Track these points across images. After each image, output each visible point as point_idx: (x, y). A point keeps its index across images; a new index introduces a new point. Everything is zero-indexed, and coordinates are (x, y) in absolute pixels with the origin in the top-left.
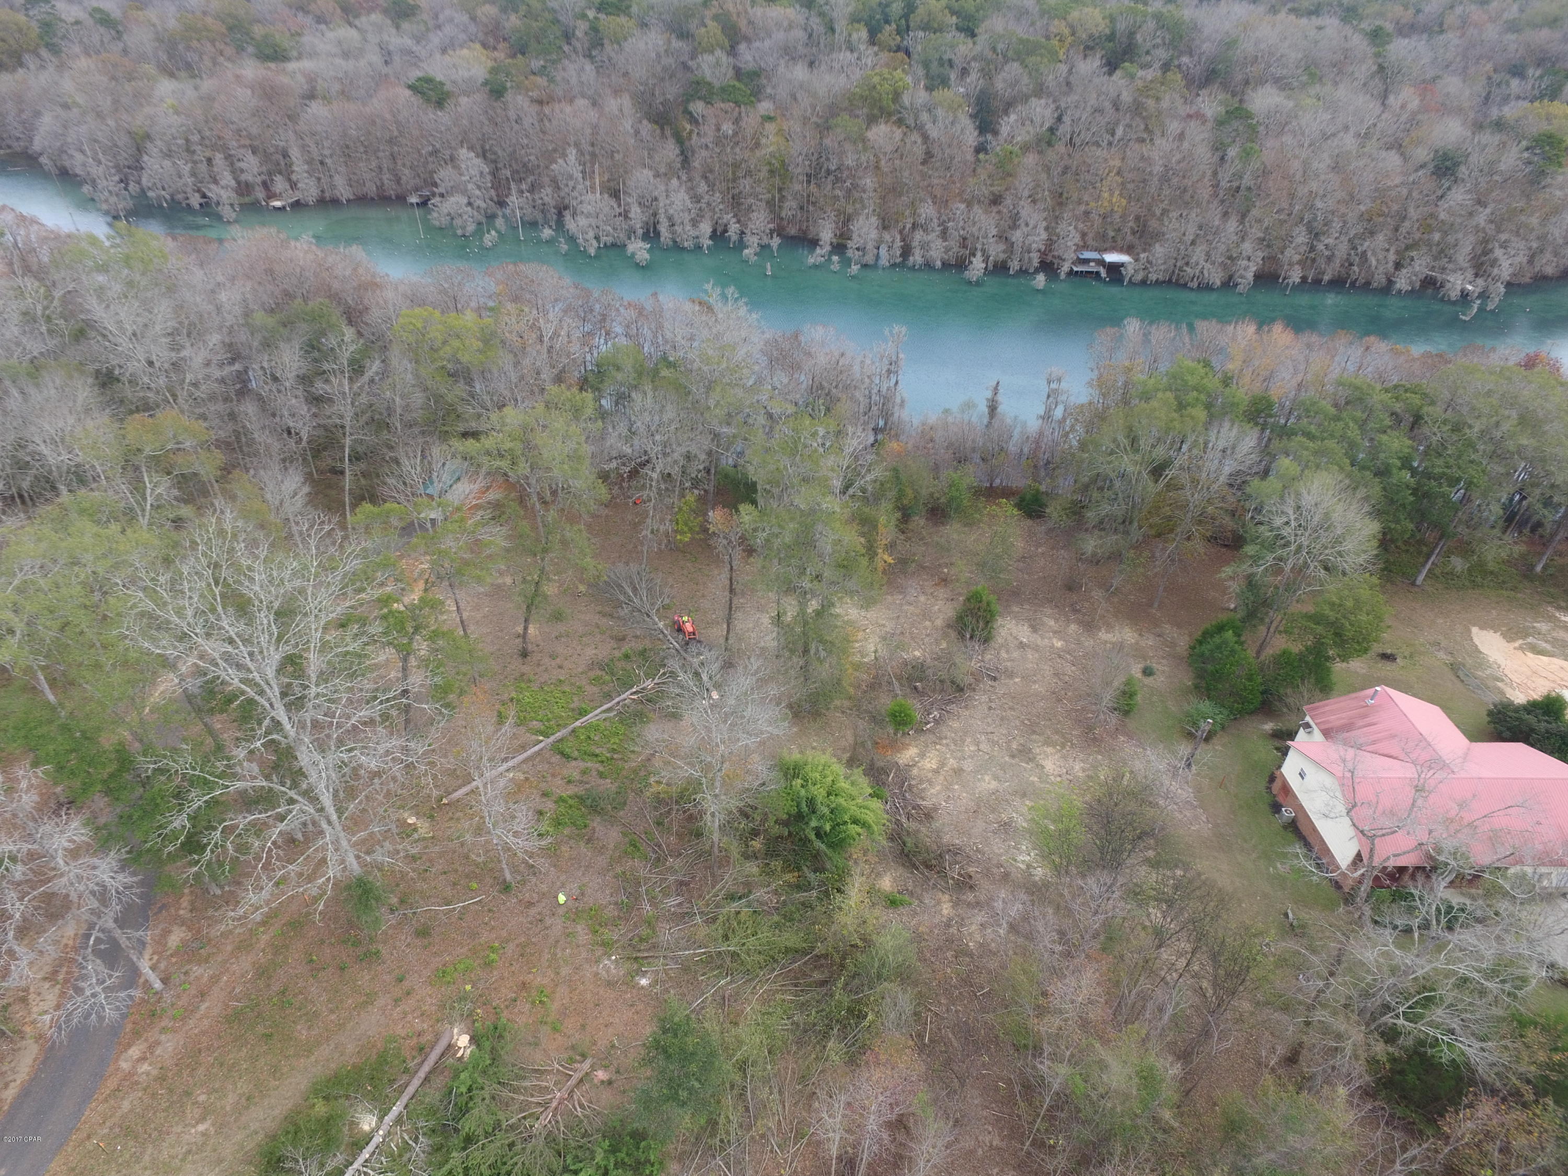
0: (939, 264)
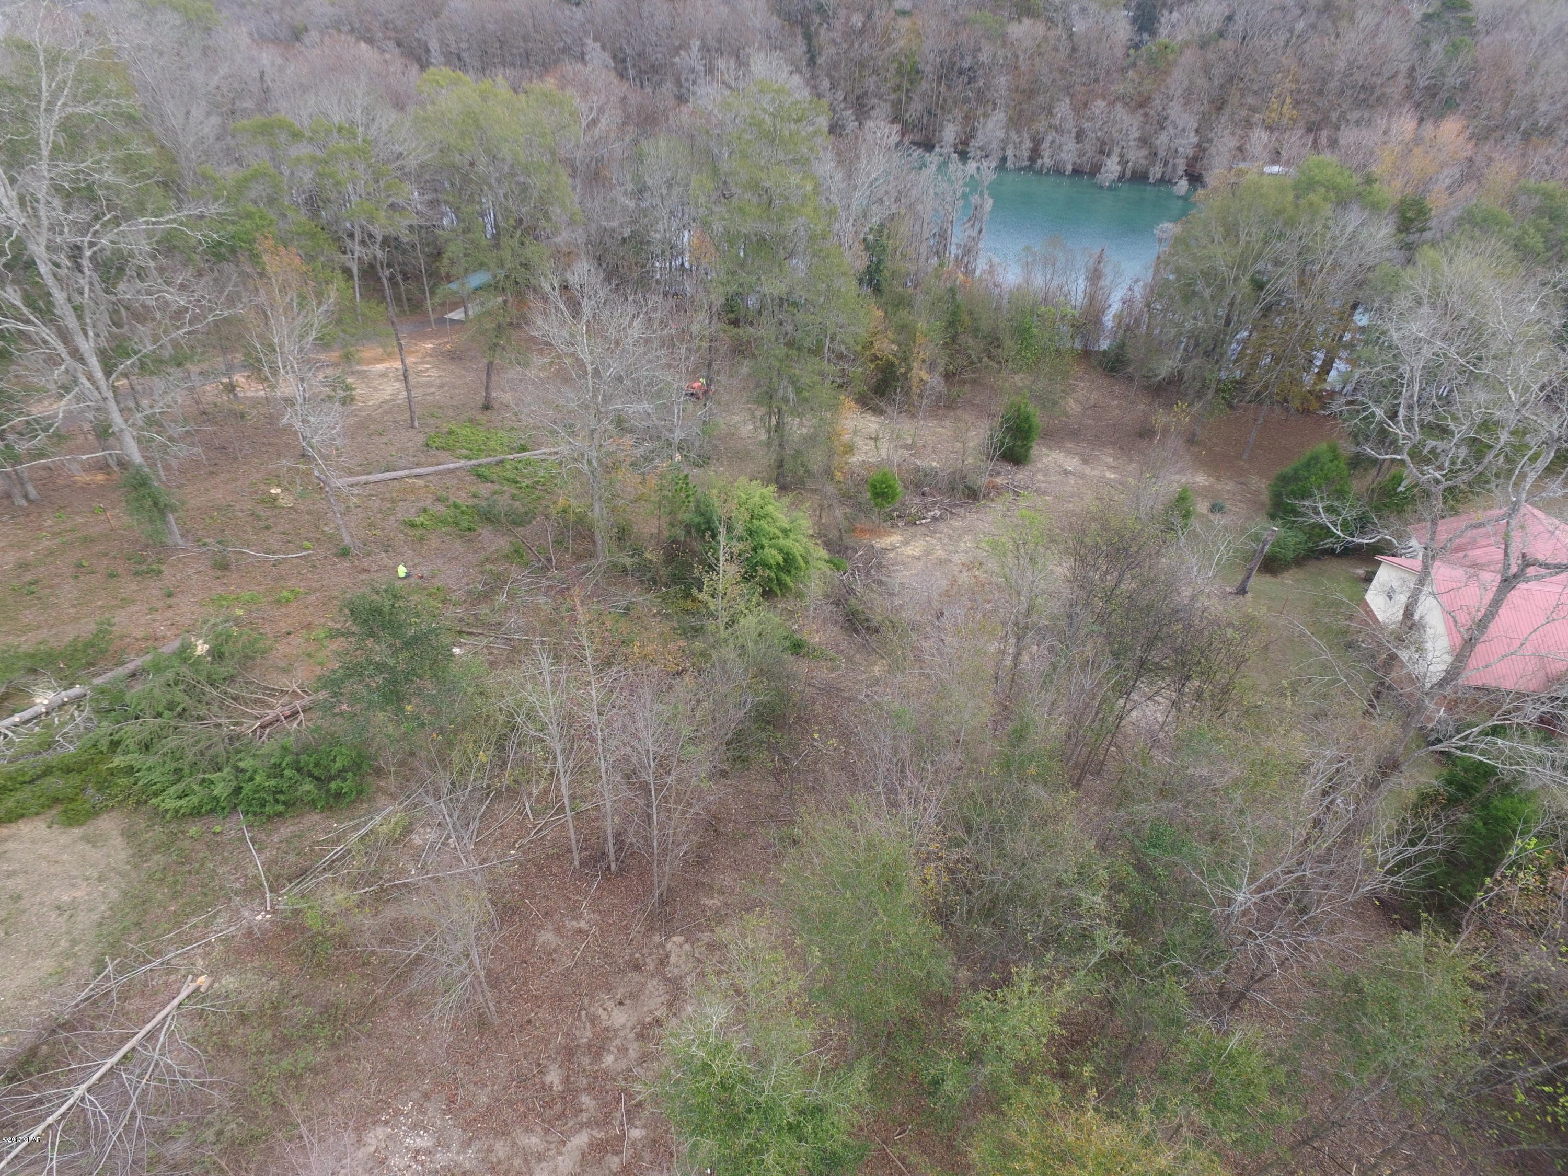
0: (1069, 168)
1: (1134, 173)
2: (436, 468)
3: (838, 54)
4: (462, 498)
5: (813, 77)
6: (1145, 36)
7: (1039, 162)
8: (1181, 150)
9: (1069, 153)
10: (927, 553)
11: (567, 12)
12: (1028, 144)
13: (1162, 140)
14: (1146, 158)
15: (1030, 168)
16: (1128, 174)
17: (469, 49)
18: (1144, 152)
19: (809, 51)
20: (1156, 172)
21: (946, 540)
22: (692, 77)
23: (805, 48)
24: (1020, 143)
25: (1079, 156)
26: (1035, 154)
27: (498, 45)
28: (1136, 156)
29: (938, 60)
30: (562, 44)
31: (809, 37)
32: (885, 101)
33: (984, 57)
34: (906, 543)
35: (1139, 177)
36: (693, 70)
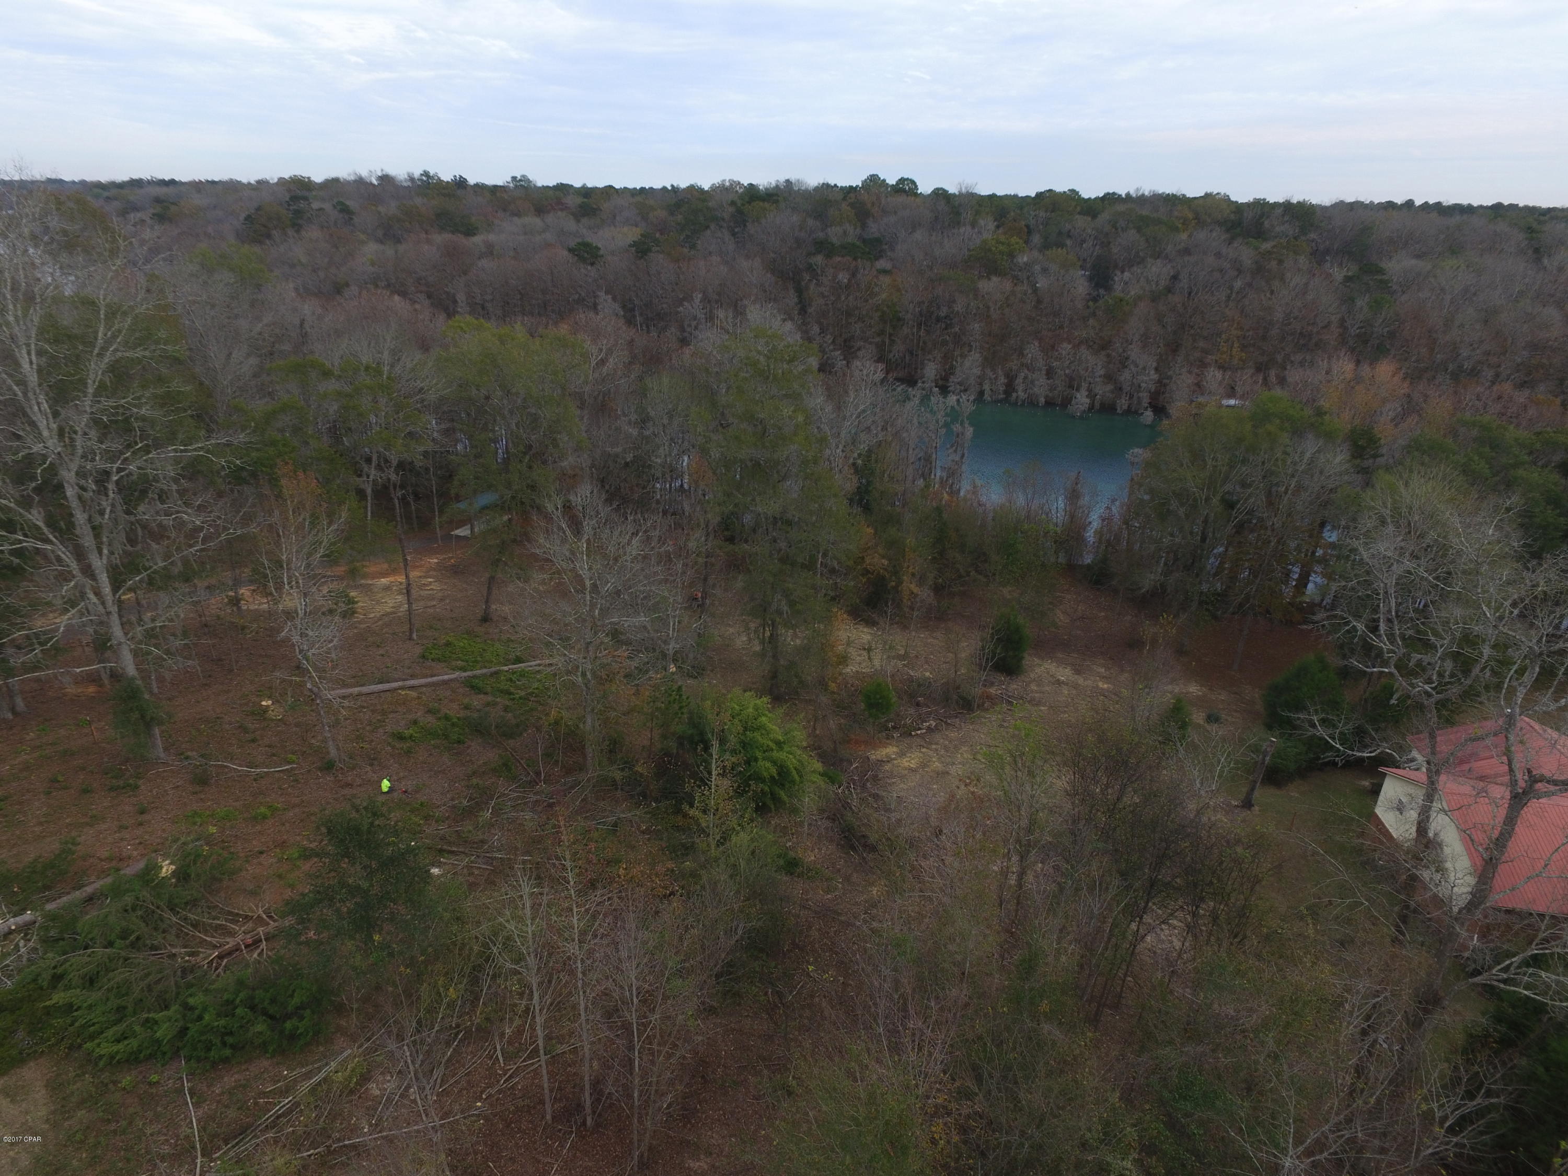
0: (1042, 400)
1: (1102, 405)
2: (430, 680)
3: (827, 305)
4: (453, 710)
5: (804, 323)
6: (1102, 291)
7: (1014, 395)
8: (1143, 385)
9: (1041, 388)
10: (923, 765)
11: (582, 270)
12: (1002, 380)
13: (1125, 376)
14: (1112, 392)
15: (1006, 400)
16: (1097, 405)
17: (492, 300)
18: (1110, 387)
19: (800, 302)
20: (1122, 404)
21: (943, 752)
22: (694, 323)
23: (796, 300)
24: (996, 378)
25: (1051, 390)
26: (1010, 387)
27: (519, 296)
28: (1103, 390)
29: (917, 310)
30: (577, 297)
31: (800, 291)
32: (871, 343)
33: (958, 307)
34: (902, 754)
35: (1108, 408)
36: (695, 318)
